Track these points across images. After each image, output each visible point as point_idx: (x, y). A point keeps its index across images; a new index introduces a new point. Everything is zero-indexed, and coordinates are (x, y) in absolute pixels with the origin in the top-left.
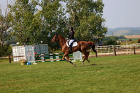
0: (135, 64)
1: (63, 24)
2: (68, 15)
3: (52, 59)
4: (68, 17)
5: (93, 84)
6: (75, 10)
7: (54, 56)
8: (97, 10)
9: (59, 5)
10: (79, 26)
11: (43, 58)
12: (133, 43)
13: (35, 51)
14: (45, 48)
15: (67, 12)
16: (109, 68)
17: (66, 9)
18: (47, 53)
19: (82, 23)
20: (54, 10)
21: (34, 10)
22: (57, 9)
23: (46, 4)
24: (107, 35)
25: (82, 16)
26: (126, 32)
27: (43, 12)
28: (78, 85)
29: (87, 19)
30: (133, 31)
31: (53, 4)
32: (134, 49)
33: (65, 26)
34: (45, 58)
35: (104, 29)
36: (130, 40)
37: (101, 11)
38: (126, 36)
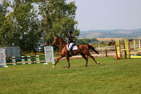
0: (106, 67)
1: (35, 26)
2: (40, 17)
3: (23, 62)
4: (40, 19)
5: (65, 87)
6: (47, 13)
7: (26, 59)
8: (69, 12)
9: (32, 7)
10: (51, 28)
11: (14, 61)
12: (105, 45)
13: (6, 54)
14: (16, 50)
15: (39, 14)
16: (81, 70)
17: (38, 11)
18: (19, 56)
19: (55, 25)
20: (26, 12)
21: (5, 12)
22: (29, 11)
23: (17, 6)
24: (80, 38)
25: (54, 18)
26: (98, 34)
27: (15, 14)
28: (50, 88)
29: (60, 21)
30: (105, 34)
31: (25, 5)
32: (106, 51)
33: (37, 29)
34: (17, 61)
35: (77, 31)
36: (102, 43)
37: (74, 13)
38: (98, 39)
